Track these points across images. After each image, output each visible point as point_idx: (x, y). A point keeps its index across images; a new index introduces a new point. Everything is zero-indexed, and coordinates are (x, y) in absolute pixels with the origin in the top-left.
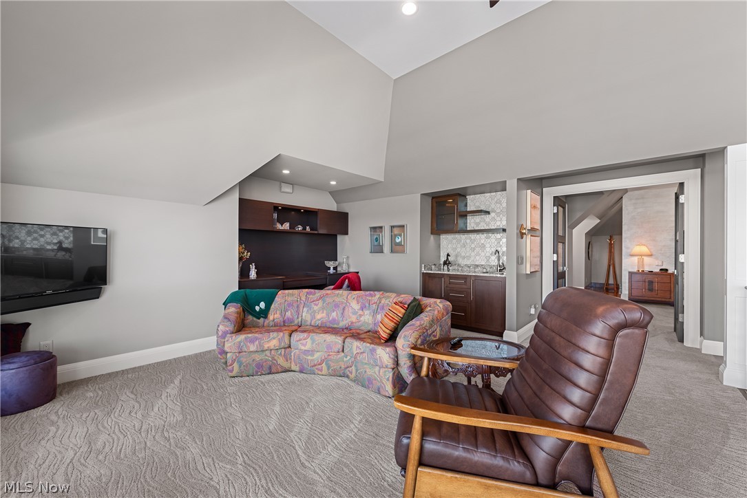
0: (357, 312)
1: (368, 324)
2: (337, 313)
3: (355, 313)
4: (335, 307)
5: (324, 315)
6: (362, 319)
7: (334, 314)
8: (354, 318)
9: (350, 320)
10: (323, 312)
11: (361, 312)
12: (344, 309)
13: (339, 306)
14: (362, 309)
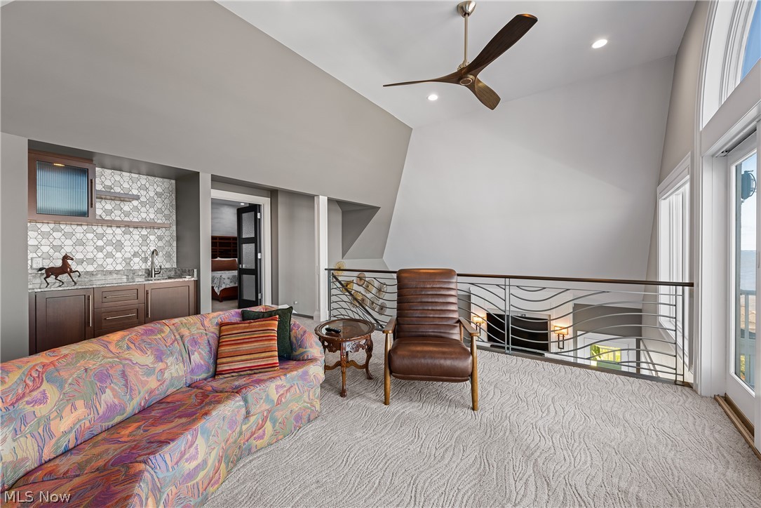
0: (154, 368)
1: (179, 378)
2: (113, 390)
3: (150, 371)
4: (101, 381)
5: (81, 410)
6: (167, 375)
7: (108, 397)
8: (153, 383)
9: (146, 388)
10: (74, 408)
11: (160, 365)
12: (124, 375)
13: (109, 376)
14: (159, 358)
